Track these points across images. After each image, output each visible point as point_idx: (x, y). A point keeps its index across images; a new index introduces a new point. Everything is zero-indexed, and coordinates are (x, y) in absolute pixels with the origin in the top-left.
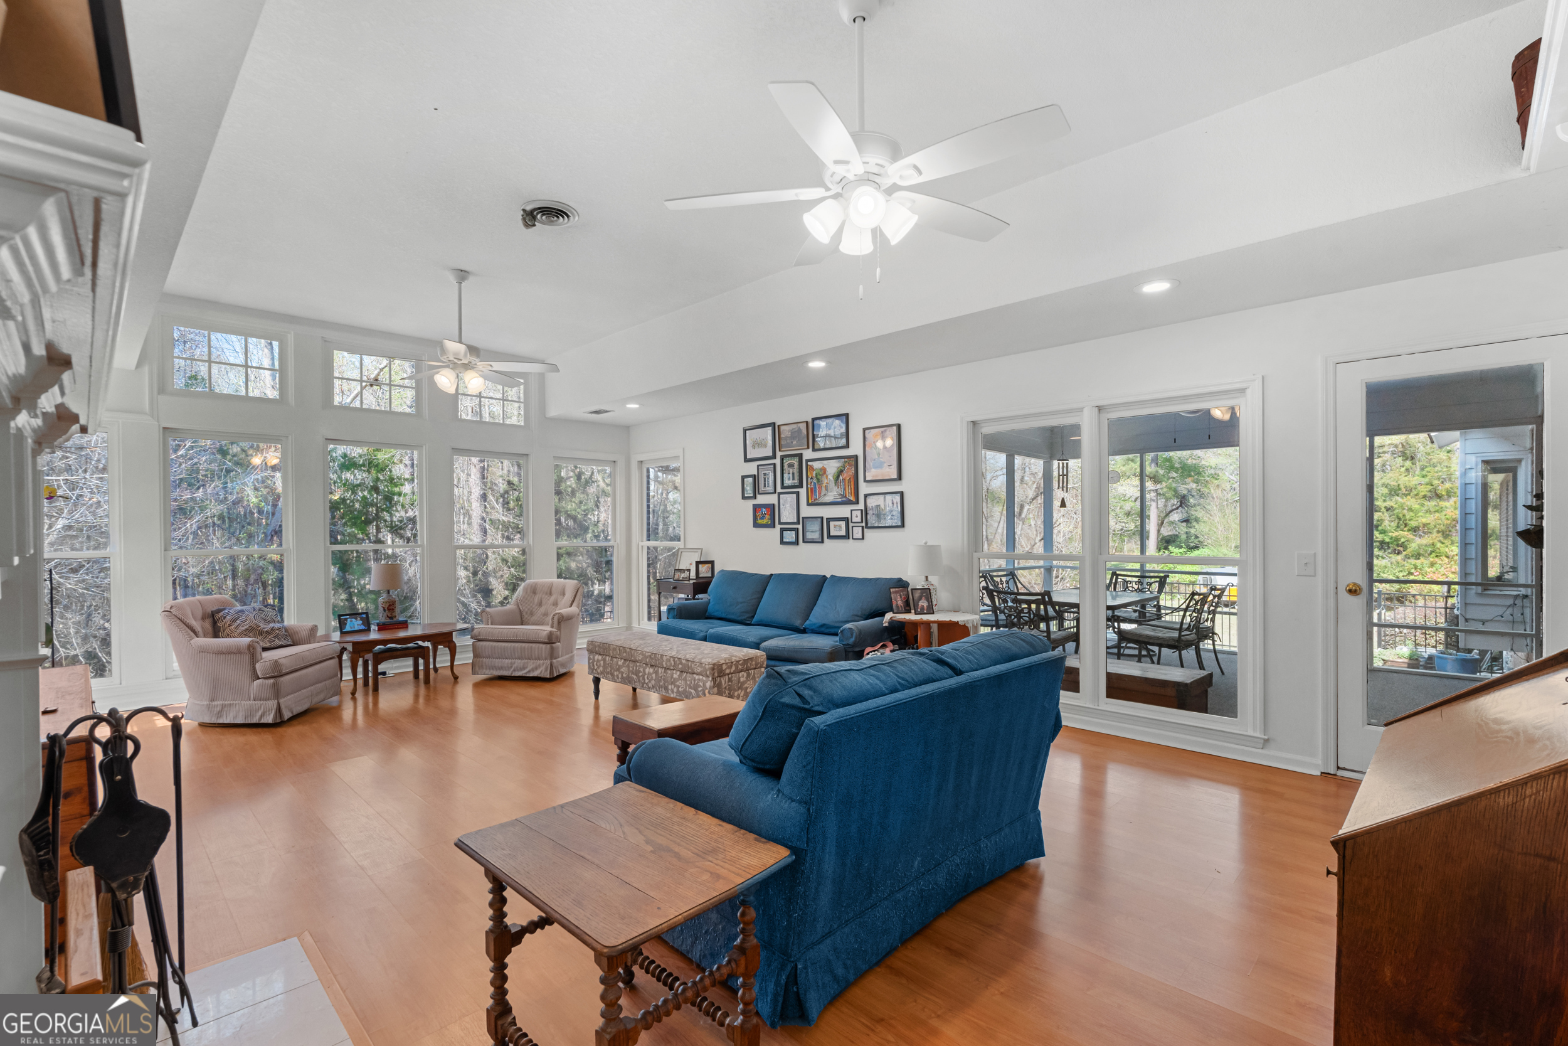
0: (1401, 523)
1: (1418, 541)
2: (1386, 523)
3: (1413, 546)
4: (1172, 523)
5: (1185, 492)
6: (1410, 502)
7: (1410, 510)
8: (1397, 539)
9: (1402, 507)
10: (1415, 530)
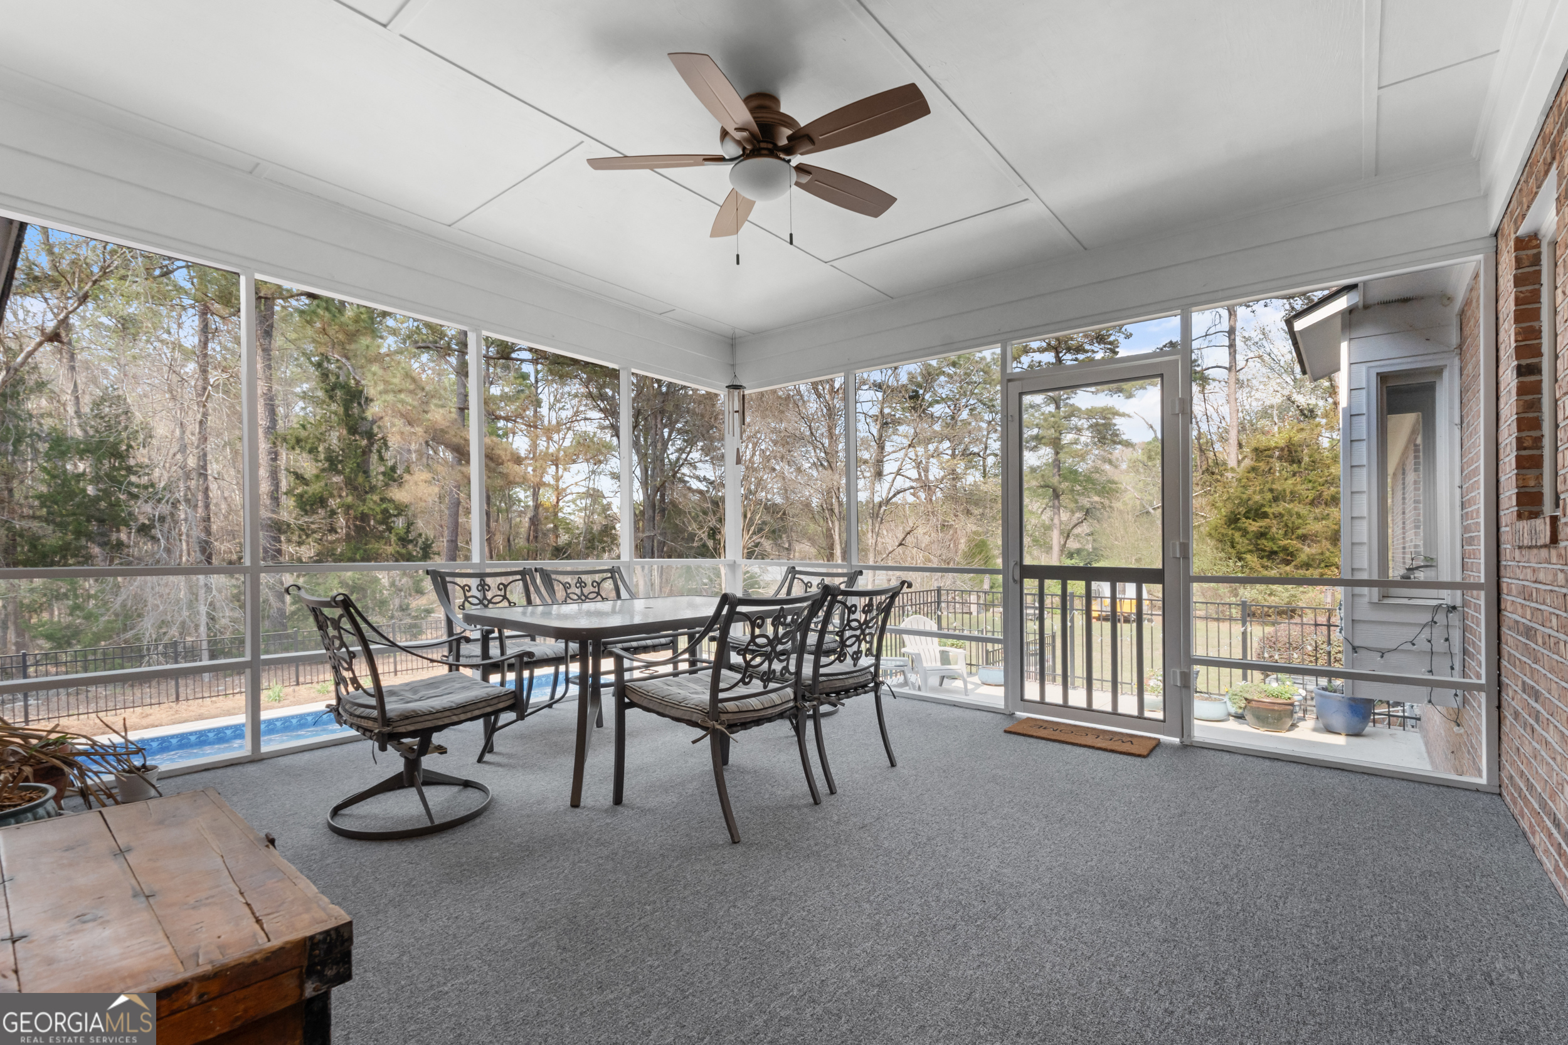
0: (1290, 531)
1: (1306, 549)
2: (1274, 530)
3: (1303, 557)
4: (1077, 536)
5: (1088, 506)
6: (1297, 507)
7: (1299, 516)
8: (1285, 549)
9: (1289, 512)
10: (1303, 538)
